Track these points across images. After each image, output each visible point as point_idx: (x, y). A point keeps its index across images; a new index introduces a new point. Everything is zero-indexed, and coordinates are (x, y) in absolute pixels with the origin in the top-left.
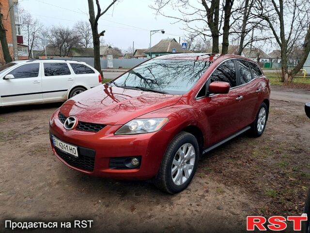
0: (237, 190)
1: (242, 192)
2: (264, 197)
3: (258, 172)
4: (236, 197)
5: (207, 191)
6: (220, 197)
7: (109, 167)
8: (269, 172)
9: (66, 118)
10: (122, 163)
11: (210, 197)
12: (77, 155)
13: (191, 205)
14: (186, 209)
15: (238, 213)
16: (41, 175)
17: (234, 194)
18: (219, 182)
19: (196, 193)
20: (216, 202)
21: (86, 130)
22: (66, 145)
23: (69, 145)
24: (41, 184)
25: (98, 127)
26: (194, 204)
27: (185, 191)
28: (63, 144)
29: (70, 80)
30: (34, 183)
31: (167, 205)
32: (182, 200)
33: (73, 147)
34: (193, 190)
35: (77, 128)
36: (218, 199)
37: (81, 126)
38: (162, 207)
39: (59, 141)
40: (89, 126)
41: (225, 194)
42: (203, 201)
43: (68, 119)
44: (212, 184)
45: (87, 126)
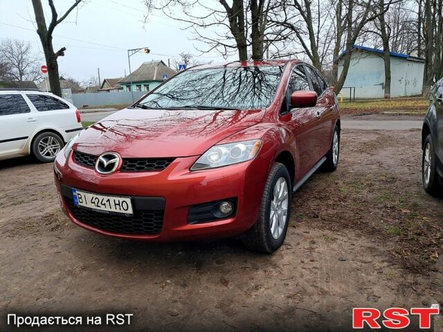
0: (351, 234)
1: (359, 236)
2: (389, 235)
3: (360, 210)
4: (355, 243)
5: (314, 243)
6: (334, 246)
7: (188, 222)
8: (374, 208)
9: (98, 157)
10: (209, 212)
11: (321, 248)
12: (130, 211)
13: (302, 262)
14: (299, 268)
15: (369, 260)
16: (46, 262)
17: (350, 239)
18: (322, 228)
19: (299, 246)
20: (334, 253)
21: (140, 170)
22: (106, 198)
23: (112, 199)
24: (56, 275)
25: (161, 163)
26: (306, 261)
27: (283, 247)
28: (100, 197)
29: (31, 120)
30: (42, 276)
31: (271, 269)
32: (286, 259)
33: (121, 199)
34: (293, 243)
35: (122, 169)
36: (333, 250)
37: (130, 166)
38: (265, 271)
39: (90, 196)
40: (144, 164)
41: (338, 241)
42: (315, 255)
43: (101, 158)
44: (314, 233)
45: (139, 164)
